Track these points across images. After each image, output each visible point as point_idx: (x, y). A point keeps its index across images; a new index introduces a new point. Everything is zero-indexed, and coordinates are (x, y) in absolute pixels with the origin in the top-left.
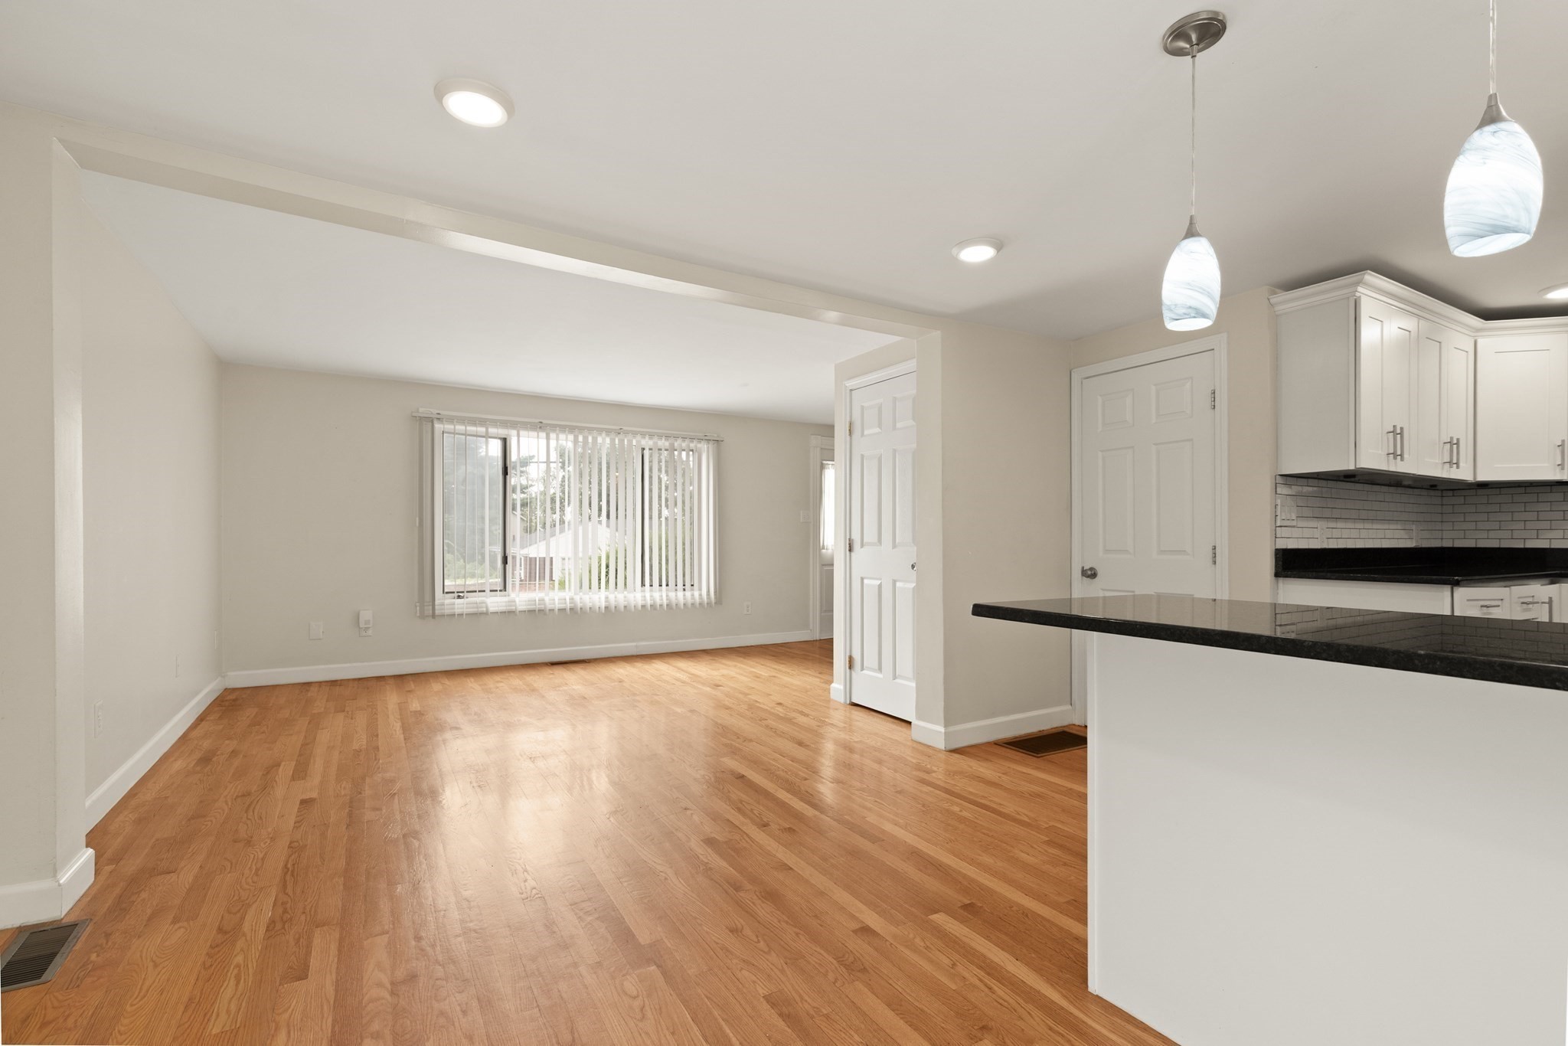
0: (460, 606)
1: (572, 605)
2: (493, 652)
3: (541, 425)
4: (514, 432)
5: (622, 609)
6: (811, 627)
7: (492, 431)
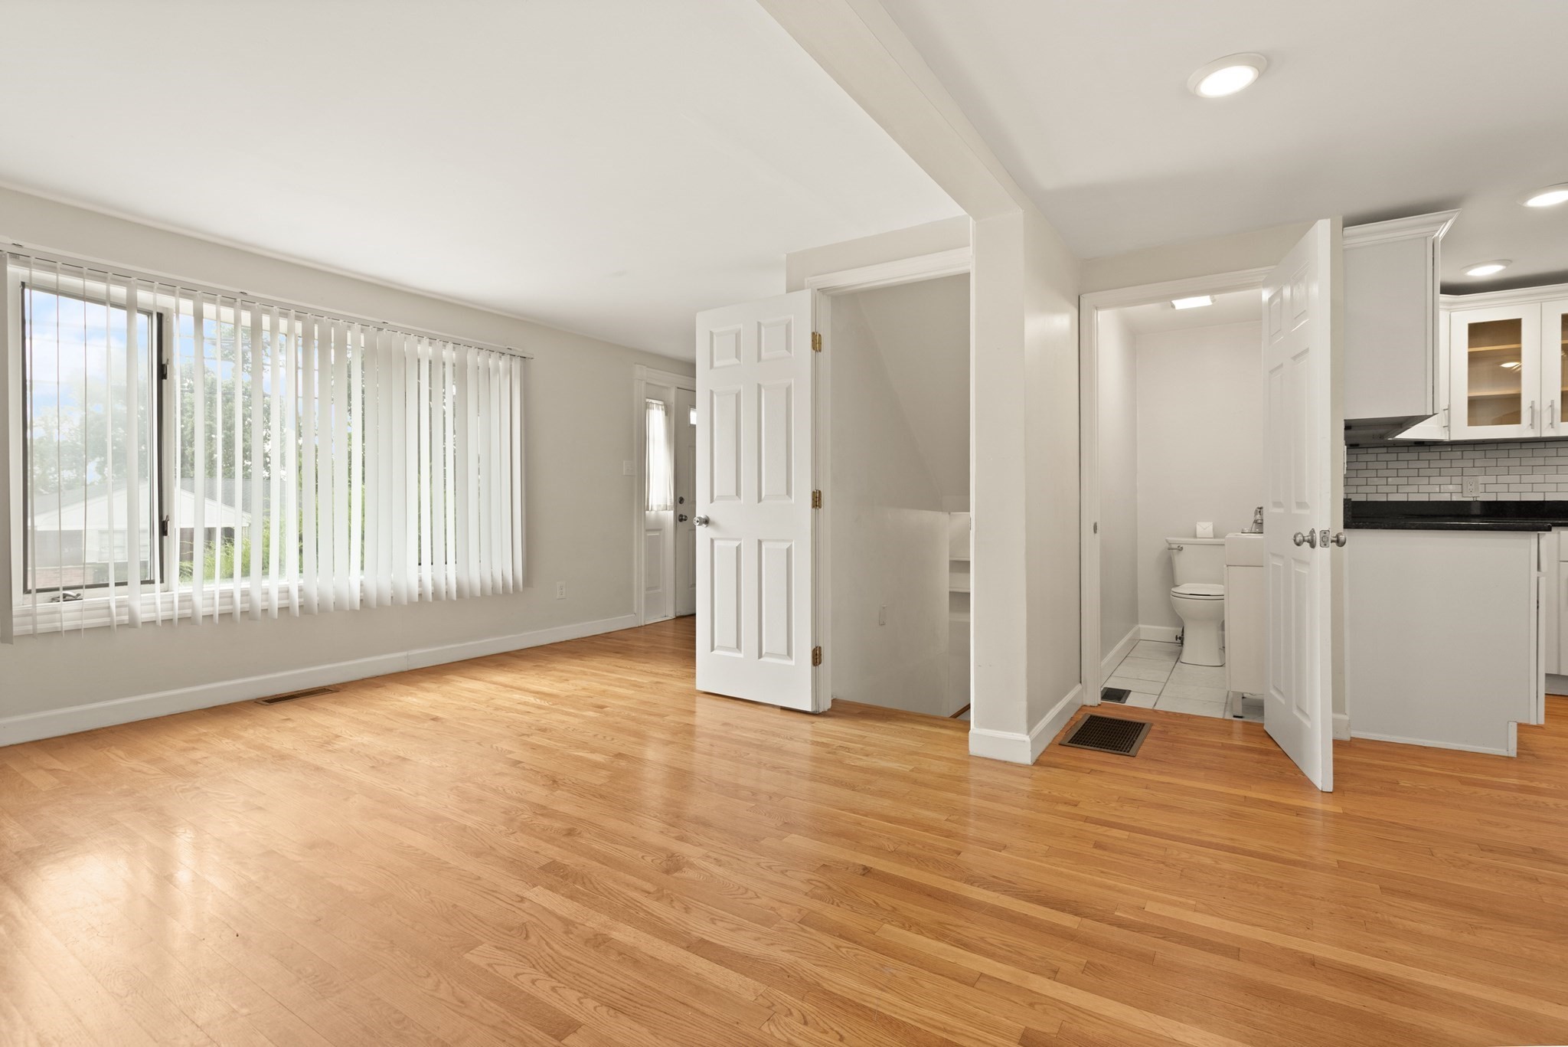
0: (69, 614)
1: (302, 600)
2: (140, 694)
3: (244, 297)
4: (187, 306)
5: (388, 602)
6: (635, 611)
7: (144, 296)
